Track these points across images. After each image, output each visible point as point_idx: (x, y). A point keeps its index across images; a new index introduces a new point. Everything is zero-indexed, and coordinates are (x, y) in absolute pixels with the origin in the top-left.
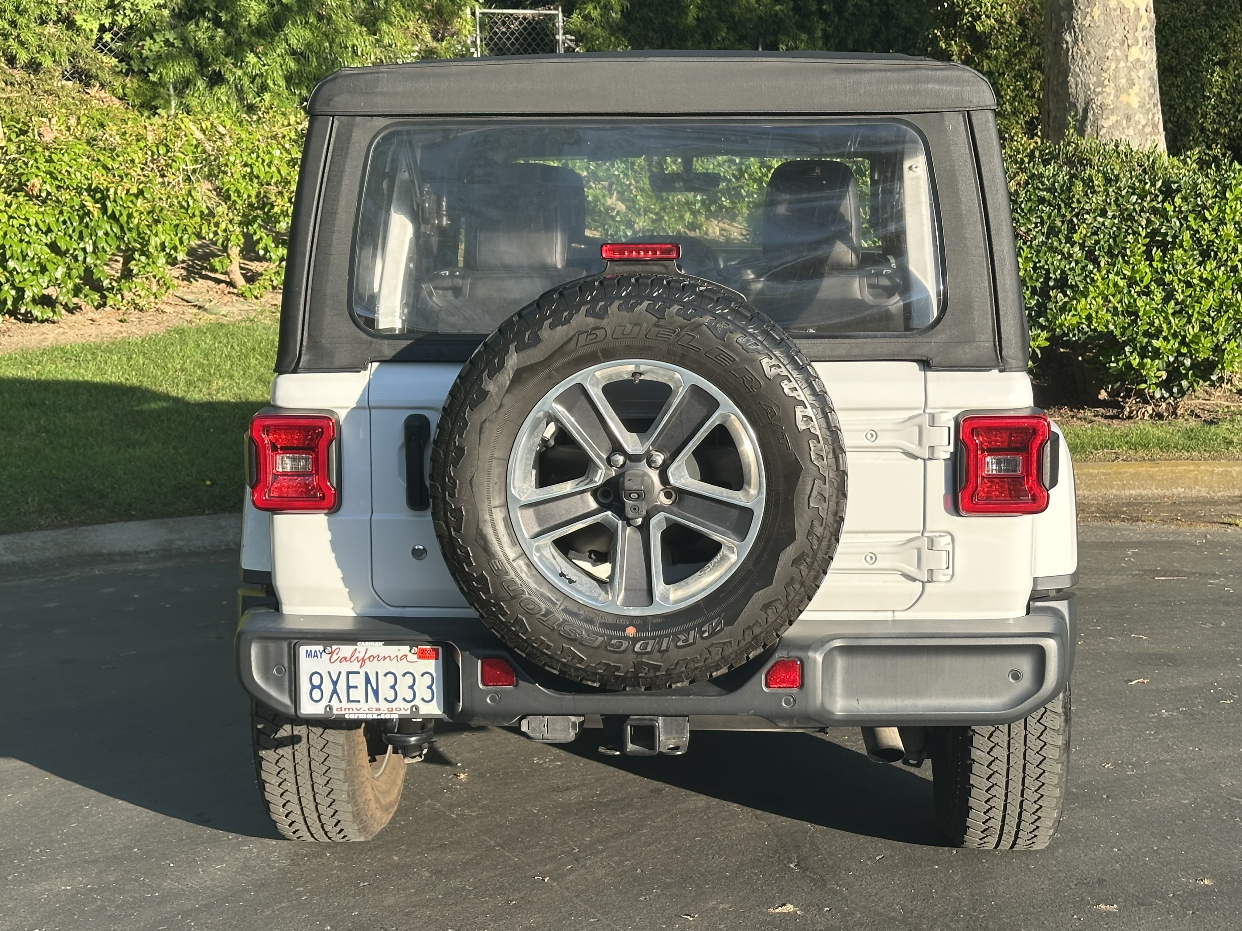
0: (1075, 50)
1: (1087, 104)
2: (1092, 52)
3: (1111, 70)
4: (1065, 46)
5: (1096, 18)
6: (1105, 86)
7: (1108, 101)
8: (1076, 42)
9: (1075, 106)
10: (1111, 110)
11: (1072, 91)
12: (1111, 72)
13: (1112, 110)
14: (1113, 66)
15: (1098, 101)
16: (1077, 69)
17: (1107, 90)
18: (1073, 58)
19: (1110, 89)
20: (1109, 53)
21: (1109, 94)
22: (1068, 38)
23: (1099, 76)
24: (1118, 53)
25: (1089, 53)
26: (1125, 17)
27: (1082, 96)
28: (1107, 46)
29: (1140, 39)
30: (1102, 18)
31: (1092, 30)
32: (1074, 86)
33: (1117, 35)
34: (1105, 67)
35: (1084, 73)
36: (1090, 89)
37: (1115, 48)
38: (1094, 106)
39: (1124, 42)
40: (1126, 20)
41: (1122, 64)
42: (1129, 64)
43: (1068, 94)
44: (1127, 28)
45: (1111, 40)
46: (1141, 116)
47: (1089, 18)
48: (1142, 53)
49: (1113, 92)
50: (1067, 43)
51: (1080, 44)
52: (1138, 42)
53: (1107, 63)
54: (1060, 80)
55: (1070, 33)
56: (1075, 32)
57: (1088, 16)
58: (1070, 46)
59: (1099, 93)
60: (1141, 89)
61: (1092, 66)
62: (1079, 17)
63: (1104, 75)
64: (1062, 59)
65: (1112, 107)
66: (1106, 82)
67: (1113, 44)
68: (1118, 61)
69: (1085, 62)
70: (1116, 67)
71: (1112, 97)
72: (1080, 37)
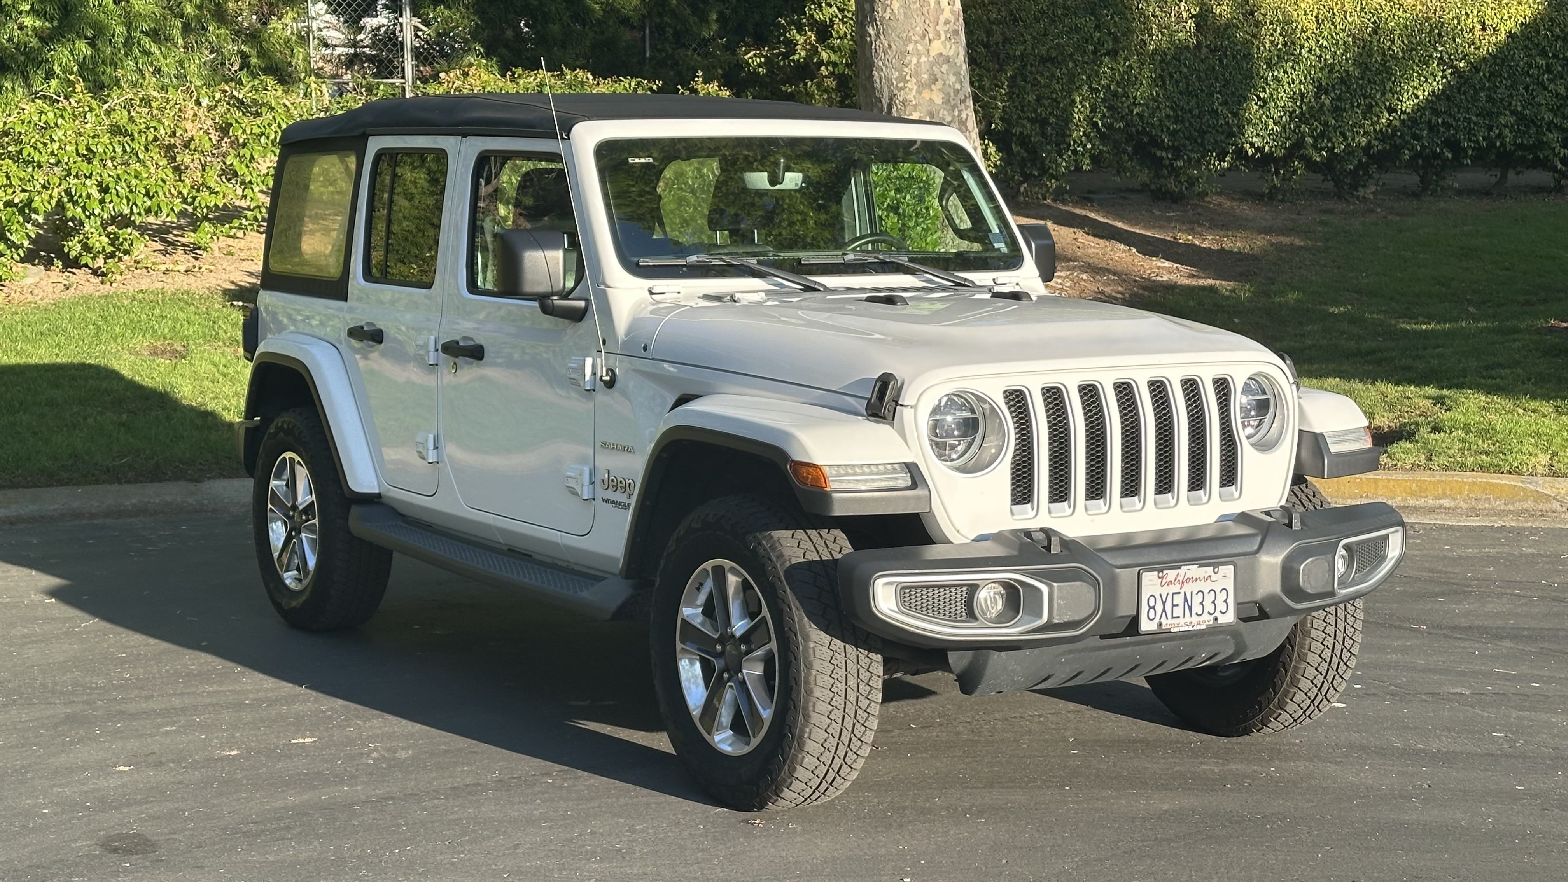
0: (877, 43)
1: (891, 99)
2: (893, 46)
3: (913, 64)
4: (868, 39)
5: (896, 11)
6: (907, 82)
7: (910, 97)
8: (878, 35)
9: (881, 102)
10: (913, 106)
11: (877, 85)
12: (913, 67)
13: (915, 106)
14: (914, 61)
15: (901, 95)
16: (881, 64)
17: (909, 85)
18: (876, 52)
19: (912, 85)
20: (910, 47)
21: (911, 90)
22: (871, 31)
23: (901, 71)
24: (920, 47)
25: (890, 46)
26: (925, 10)
27: (886, 90)
28: (908, 40)
29: (942, 33)
30: (901, 11)
31: (892, 23)
32: (878, 81)
33: (918, 29)
34: (906, 61)
35: (886, 67)
36: (893, 84)
37: (916, 42)
38: (897, 102)
39: (925, 36)
40: (925, 13)
41: (924, 59)
42: (931, 59)
43: (874, 89)
44: (927, 21)
45: (911, 34)
46: (946, 113)
47: (888, 10)
48: (945, 48)
49: (915, 88)
50: (870, 36)
51: (882, 37)
52: (939, 36)
53: (908, 58)
54: (867, 74)
55: (873, 26)
56: (877, 25)
57: (888, 8)
58: (873, 39)
59: (902, 89)
60: (944, 84)
61: (894, 61)
62: (880, 9)
63: (906, 69)
64: (867, 52)
65: (914, 103)
66: (908, 78)
67: (913, 38)
68: (919, 55)
69: (887, 56)
70: (918, 62)
71: (914, 92)
72: (881, 31)
